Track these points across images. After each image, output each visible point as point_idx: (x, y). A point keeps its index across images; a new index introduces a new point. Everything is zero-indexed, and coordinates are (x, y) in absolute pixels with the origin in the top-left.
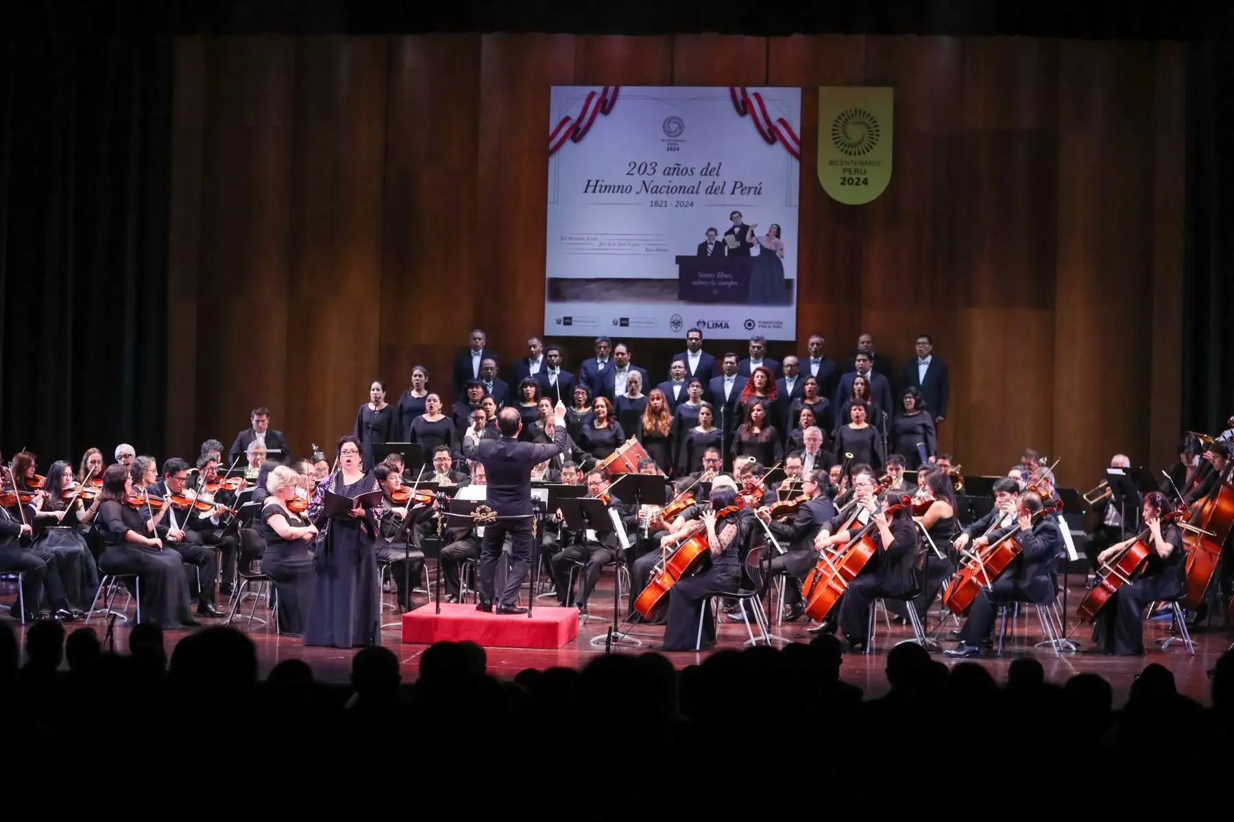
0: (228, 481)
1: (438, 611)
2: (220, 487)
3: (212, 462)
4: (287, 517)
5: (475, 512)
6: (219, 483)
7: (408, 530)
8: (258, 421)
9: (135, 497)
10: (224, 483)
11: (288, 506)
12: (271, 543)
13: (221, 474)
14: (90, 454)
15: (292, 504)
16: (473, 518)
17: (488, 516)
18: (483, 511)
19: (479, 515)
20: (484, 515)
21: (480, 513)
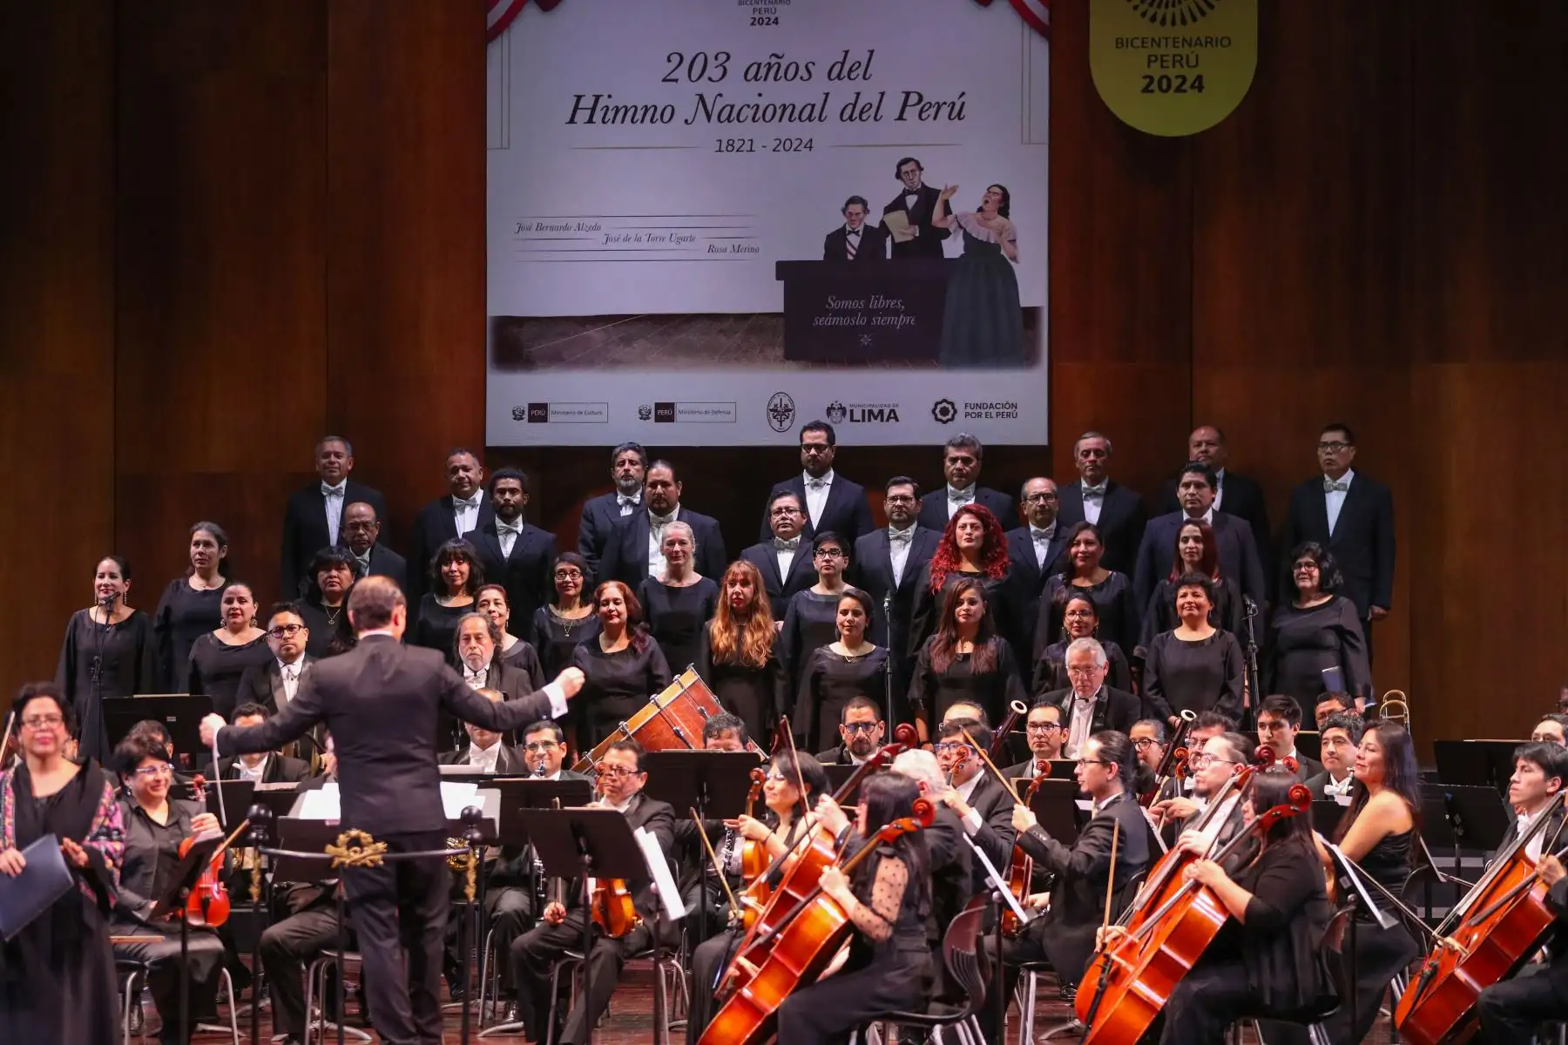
5: (335, 845)
17: (365, 854)
18: (355, 842)
19: (346, 853)
20: (355, 852)
21: (348, 849)
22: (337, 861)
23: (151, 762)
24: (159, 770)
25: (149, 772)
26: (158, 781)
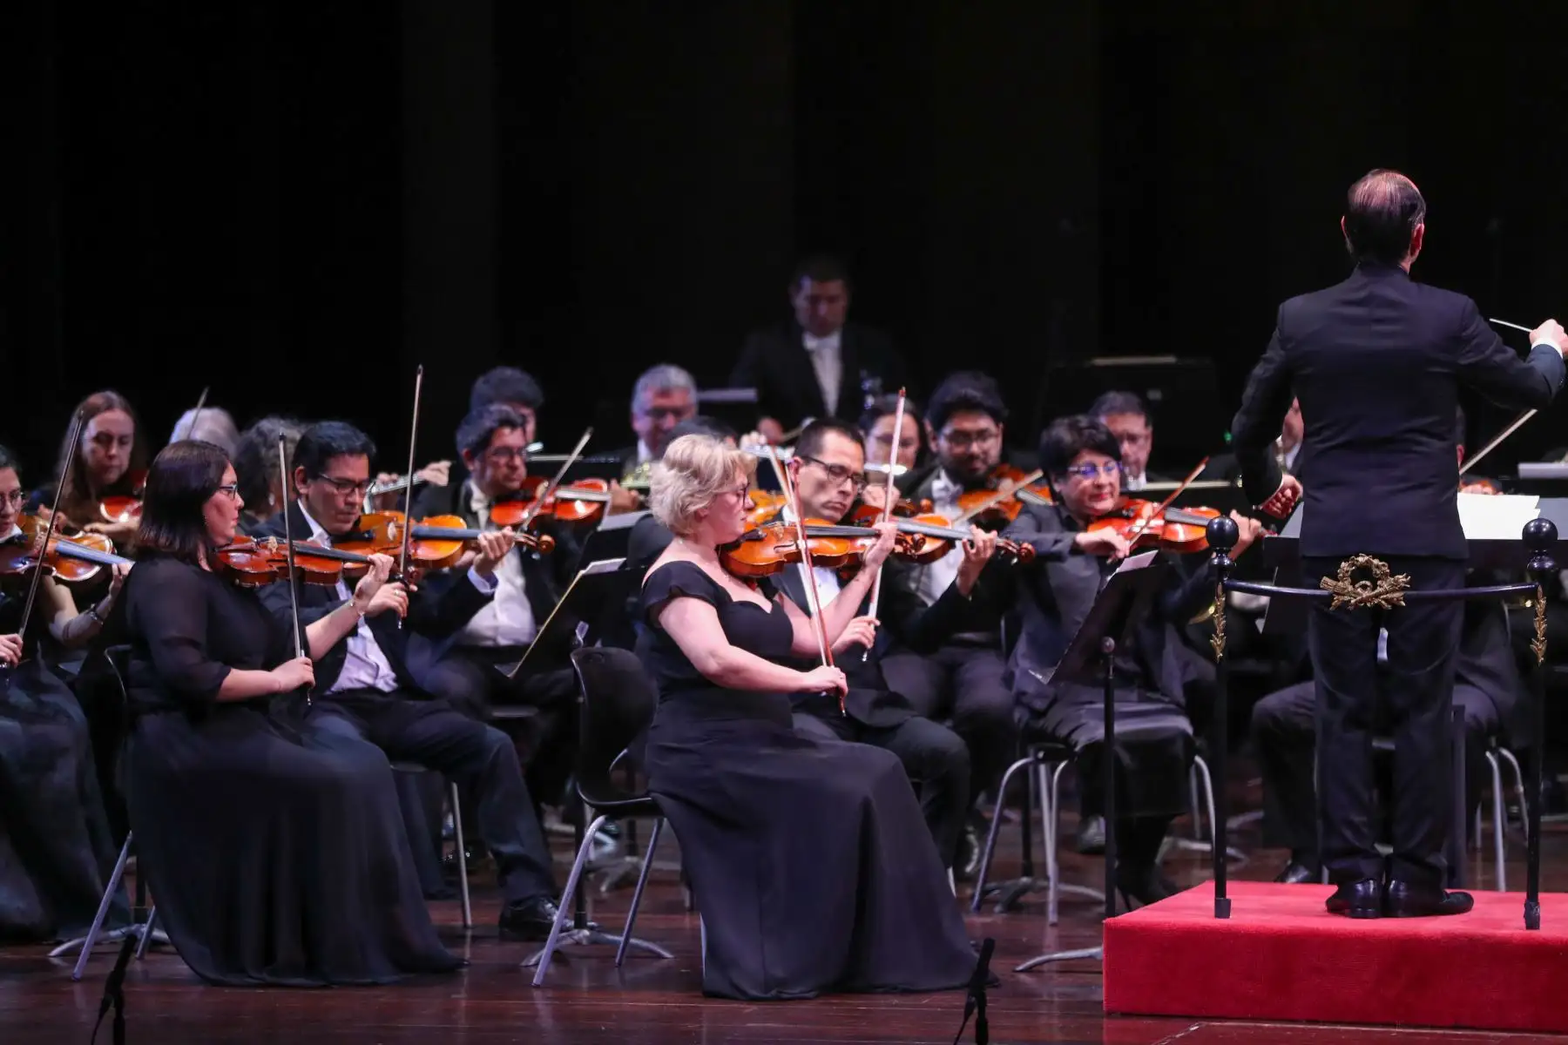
0: (564, 493)
1: (1222, 908)
2: (537, 512)
3: (507, 431)
4: (718, 598)
5: (1335, 577)
6: (531, 499)
7: (1111, 642)
8: (814, 300)
9: (250, 551)
10: (550, 500)
11: (725, 564)
12: (669, 689)
13: (539, 472)
14: (93, 412)
15: (735, 554)
16: (1330, 598)
17: (1379, 590)
18: (1363, 573)
19: (1350, 588)
20: (1364, 587)
21: (1353, 584)
22: (1337, 601)
23: (1087, 458)
24: (1101, 469)
25: (1085, 473)
26: (1100, 487)
